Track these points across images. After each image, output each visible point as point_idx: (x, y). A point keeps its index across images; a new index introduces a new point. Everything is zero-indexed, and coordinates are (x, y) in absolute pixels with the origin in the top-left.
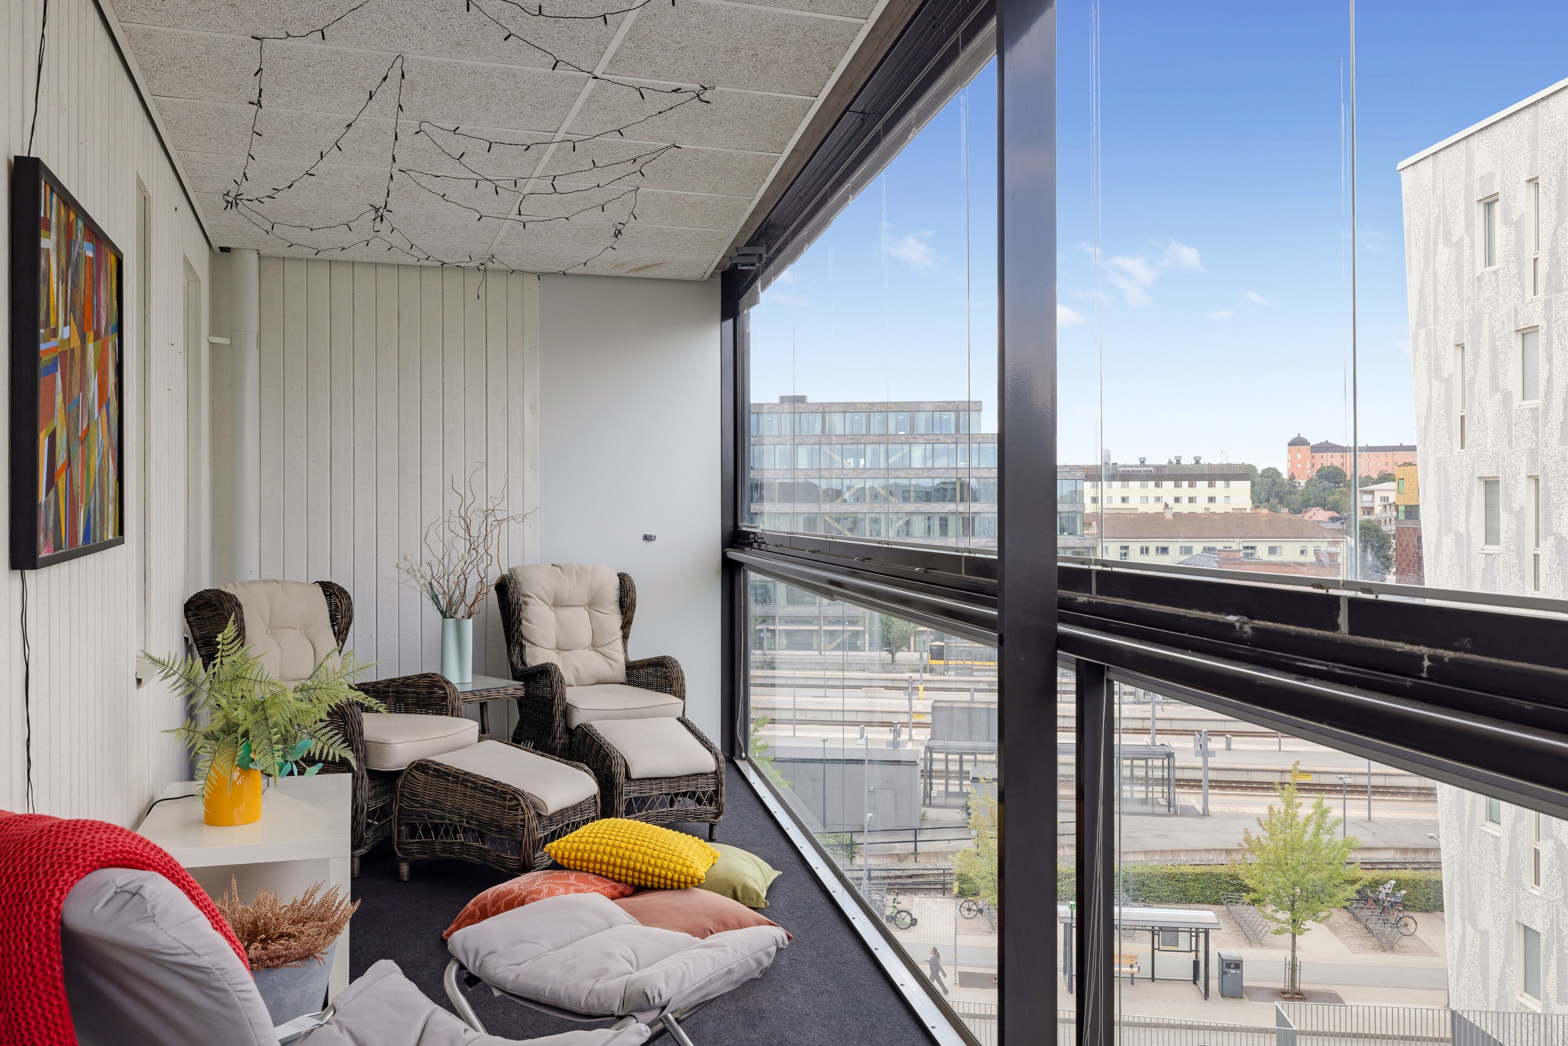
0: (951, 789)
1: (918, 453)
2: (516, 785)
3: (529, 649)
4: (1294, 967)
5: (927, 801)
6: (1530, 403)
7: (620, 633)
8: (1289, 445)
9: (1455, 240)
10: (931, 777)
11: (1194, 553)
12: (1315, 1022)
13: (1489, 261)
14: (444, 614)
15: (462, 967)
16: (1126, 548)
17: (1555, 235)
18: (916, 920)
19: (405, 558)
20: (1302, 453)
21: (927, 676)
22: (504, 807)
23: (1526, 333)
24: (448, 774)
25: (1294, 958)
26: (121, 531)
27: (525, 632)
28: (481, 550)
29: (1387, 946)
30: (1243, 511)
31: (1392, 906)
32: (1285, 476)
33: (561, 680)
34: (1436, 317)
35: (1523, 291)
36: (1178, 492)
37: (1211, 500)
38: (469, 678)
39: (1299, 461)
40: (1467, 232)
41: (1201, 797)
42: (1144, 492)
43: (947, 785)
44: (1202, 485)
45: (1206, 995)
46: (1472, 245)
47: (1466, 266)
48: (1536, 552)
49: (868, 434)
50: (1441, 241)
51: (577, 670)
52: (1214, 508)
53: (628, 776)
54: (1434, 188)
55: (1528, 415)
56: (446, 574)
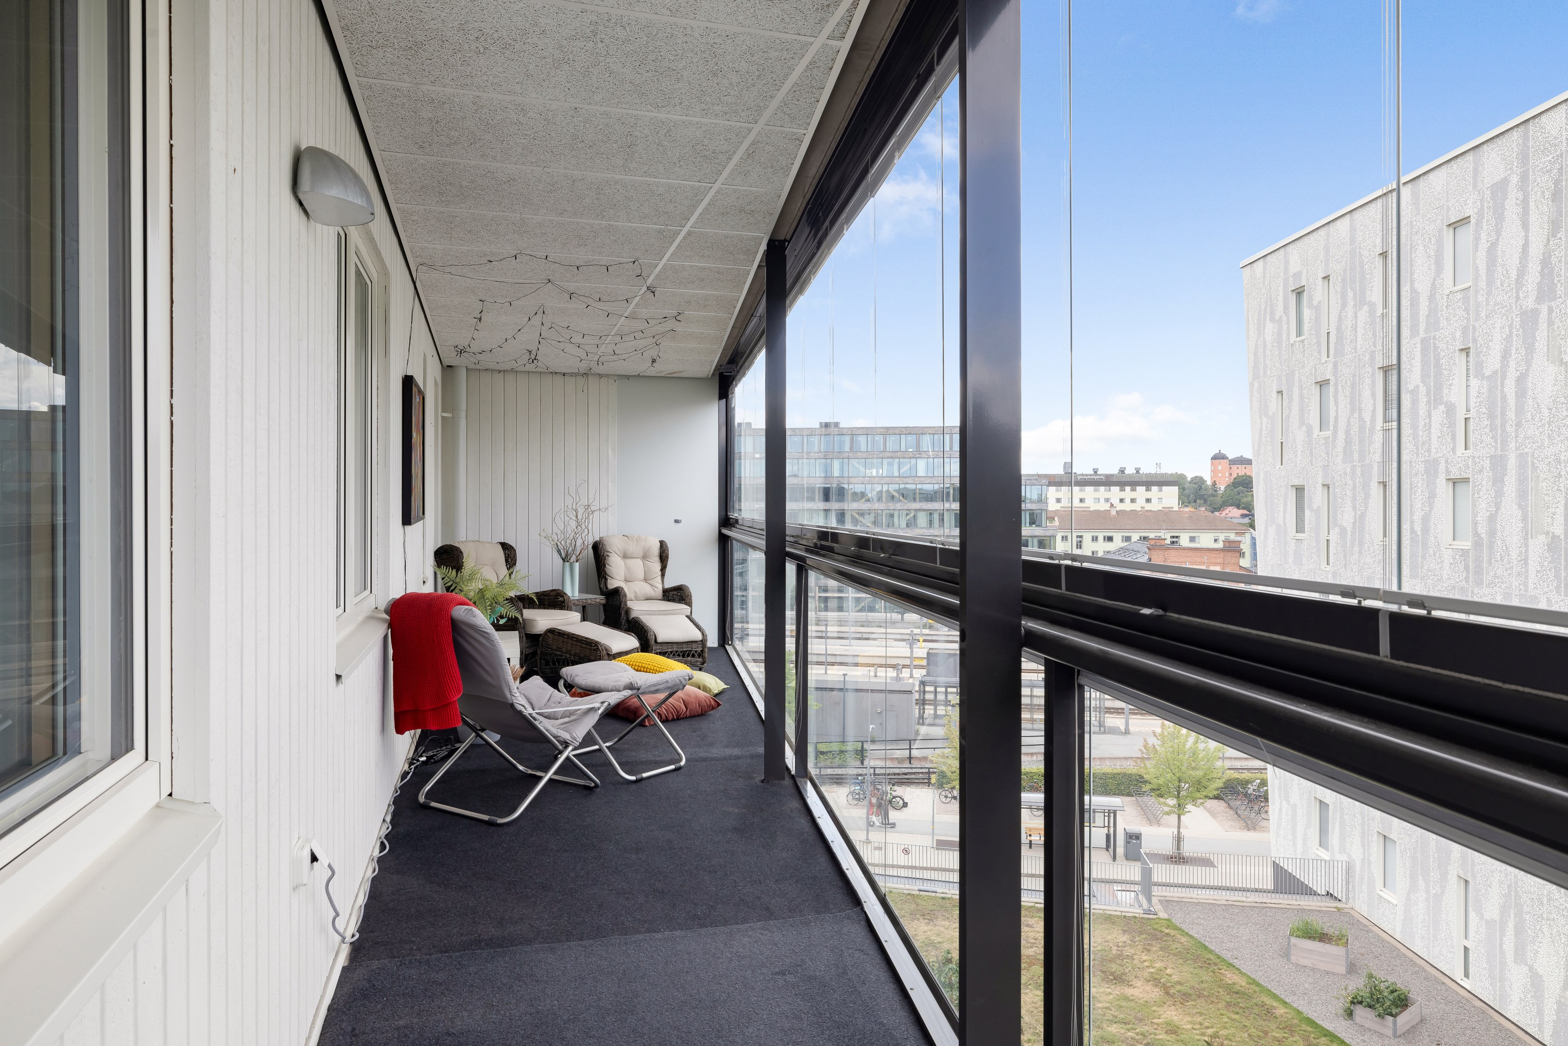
0: (939, 712)
1: (922, 465)
2: (596, 639)
3: (609, 581)
4: (1179, 839)
5: (921, 721)
6: (1325, 434)
7: (660, 573)
8: (1212, 459)
9: (1277, 317)
10: (924, 704)
11: (1133, 541)
12: (1191, 878)
13: (1299, 333)
14: (564, 560)
15: (565, 681)
16: (1081, 537)
17: (1340, 316)
18: (907, 803)
19: (544, 530)
20: (1222, 465)
21: (927, 631)
22: (591, 649)
23: (1323, 384)
24: (564, 634)
25: (1179, 832)
26: (424, 514)
27: (608, 572)
28: (583, 527)
29: (1250, 826)
30: (1171, 510)
31: (1256, 798)
32: (1209, 483)
33: (625, 595)
34: (1265, 373)
35: (1320, 355)
36: (1122, 495)
37: (1148, 500)
38: (577, 594)
39: (1220, 471)
40: (1285, 313)
41: (1124, 720)
42: (1097, 495)
43: (935, 710)
44: (1141, 489)
45: (1114, 858)
46: (1288, 322)
47: (1284, 336)
48: (1328, 538)
49: (885, 451)
50: (1268, 318)
51: (636, 592)
52: (1148, 507)
53: (656, 641)
54: (1264, 281)
55: (1323, 442)
56: (565, 539)
